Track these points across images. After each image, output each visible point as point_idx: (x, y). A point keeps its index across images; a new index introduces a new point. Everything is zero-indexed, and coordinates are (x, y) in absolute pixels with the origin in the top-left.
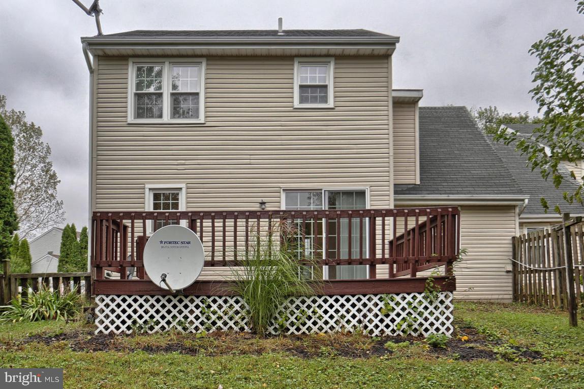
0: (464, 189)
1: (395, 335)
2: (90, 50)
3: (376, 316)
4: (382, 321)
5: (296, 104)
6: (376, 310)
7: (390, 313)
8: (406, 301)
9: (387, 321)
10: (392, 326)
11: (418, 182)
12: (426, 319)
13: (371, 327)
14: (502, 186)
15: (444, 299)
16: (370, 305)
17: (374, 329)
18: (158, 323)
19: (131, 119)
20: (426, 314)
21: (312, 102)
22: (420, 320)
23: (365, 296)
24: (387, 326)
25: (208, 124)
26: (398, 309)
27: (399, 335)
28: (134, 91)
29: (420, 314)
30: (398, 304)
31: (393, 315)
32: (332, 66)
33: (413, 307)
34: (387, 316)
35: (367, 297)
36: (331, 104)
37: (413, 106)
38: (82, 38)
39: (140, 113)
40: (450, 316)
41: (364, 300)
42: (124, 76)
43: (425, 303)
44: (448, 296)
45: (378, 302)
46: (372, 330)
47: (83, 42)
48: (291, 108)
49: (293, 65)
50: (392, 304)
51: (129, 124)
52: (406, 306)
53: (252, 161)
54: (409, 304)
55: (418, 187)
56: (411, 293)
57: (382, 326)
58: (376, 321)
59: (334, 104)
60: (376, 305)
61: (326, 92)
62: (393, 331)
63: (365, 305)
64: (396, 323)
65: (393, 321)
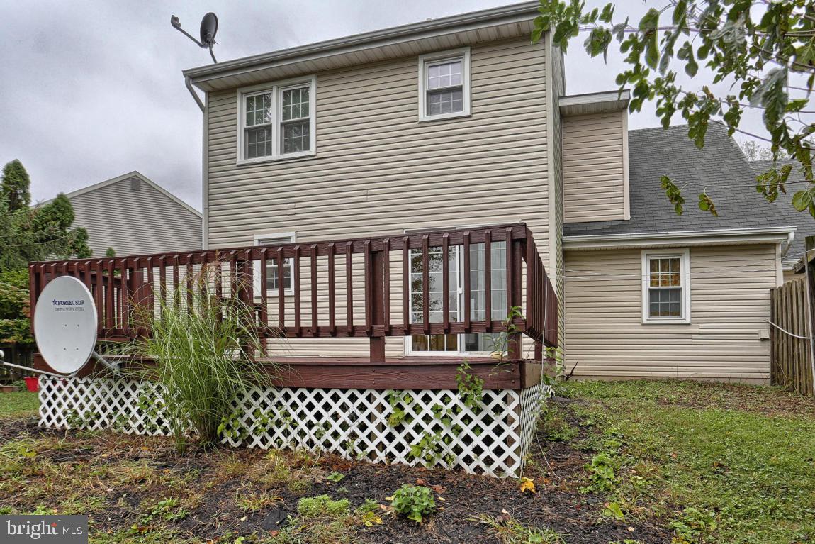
0: (693, 223)
1: (413, 464)
2: (194, 84)
3: (382, 428)
4: (390, 437)
5: (422, 116)
6: (381, 418)
7: (405, 424)
8: (431, 404)
9: (400, 438)
10: (408, 448)
11: (628, 217)
12: (467, 440)
13: (371, 446)
14: (755, 215)
15: (502, 404)
16: (371, 408)
17: (377, 451)
18: (98, 416)
19: (240, 159)
20: (467, 430)
21: (443, 112)
22: (457, 441)
23: (362, 391)
24: (400, 448)
25: (319, 155)
26: (418, 419)
27: (418, 465)
28: (245, 126)
29: (458, 430)
30: (417, 409)
31: (409, 428)
32: (467, 60)
33: (442, 416)
34: (400, 428)
35: (366, 394)
36: (466, 111)
37: (619, 114)
38: (183, 72)
39: (250, 152)
40: (514, 436)
41: (362, 398)
42: (233, 111)
43: (465, 410)
44: (509, 399)
45: (385, 404)
46: (373, 451)
47: (185, 76)
48: (417, 123)
49: (417, 66)
50: (408, 409)
51: (238, 166)
52: (432, 414)
53: (369, 197)
54: (437, 410)
55: (627, 223)
56: (440, 390)
57: (391, 447)
58: (381, 437)
59: (471, 110)
60: (381, 408)
61: (461, 97)
62: (410, 457)
63: (362, 408)
64: (414, 443)
65: (409, 438)
